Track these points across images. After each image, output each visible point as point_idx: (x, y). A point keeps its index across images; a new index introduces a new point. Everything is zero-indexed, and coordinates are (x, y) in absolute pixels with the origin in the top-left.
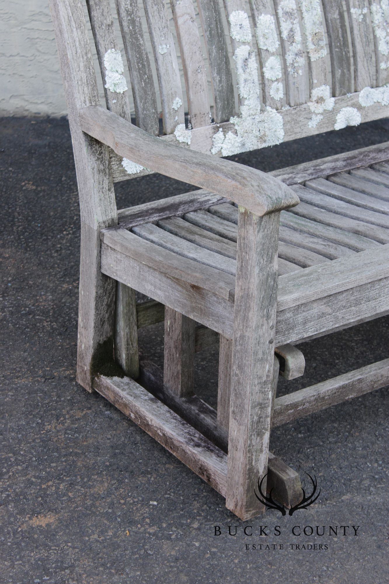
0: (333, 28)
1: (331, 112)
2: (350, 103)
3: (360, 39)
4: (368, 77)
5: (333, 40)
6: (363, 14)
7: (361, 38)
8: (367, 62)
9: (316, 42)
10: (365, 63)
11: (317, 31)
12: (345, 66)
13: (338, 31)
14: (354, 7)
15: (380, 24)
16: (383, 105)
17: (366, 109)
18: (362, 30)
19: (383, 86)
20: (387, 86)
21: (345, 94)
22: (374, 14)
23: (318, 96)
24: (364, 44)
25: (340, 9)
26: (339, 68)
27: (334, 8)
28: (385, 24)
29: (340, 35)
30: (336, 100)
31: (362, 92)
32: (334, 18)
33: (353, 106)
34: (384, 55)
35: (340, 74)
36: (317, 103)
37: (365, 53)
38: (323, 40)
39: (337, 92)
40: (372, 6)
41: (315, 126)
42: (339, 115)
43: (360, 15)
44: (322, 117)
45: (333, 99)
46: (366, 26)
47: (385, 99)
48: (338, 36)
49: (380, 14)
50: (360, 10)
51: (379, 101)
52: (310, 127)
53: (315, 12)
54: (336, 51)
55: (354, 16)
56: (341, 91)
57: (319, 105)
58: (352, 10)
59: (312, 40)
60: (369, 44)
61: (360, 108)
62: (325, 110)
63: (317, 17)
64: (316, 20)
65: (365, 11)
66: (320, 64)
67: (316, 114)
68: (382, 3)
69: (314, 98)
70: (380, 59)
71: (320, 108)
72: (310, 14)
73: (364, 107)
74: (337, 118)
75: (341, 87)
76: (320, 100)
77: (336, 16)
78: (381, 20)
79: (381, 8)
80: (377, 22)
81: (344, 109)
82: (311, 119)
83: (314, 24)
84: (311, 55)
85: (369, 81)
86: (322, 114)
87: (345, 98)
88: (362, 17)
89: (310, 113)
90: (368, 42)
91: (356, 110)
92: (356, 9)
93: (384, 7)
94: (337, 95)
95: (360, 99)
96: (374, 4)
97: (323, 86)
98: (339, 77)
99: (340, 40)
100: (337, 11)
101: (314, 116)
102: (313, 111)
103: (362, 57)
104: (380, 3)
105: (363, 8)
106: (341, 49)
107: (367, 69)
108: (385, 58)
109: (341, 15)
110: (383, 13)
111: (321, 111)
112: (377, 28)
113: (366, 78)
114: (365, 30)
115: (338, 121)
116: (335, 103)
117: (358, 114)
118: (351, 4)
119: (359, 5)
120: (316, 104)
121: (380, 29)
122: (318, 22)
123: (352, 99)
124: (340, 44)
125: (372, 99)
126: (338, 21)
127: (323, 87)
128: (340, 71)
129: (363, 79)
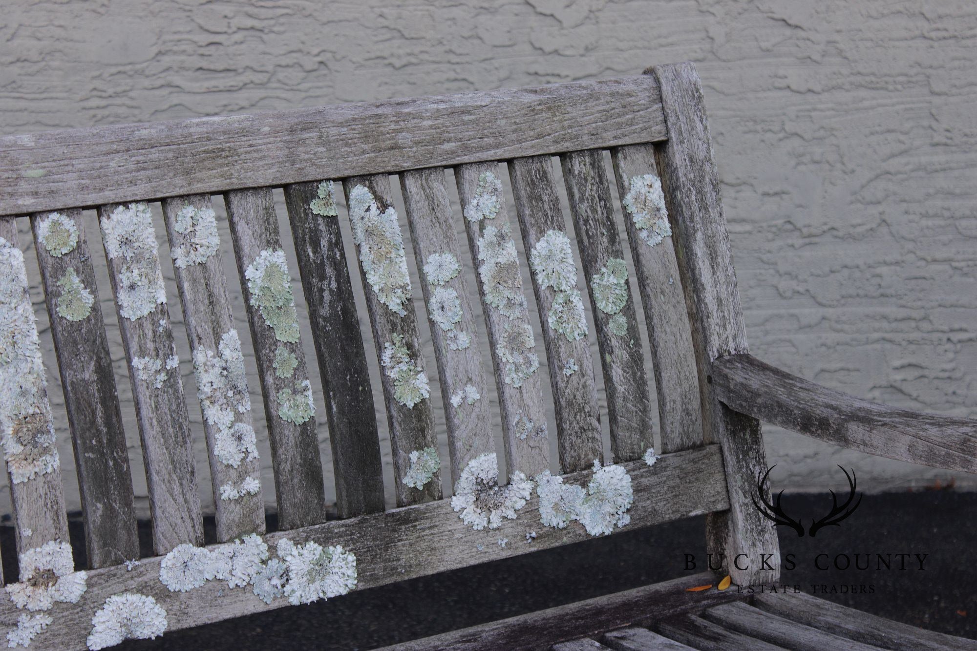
0: (78, 403)
1: (76, 605)
2: (133, 584)
3: (157, 428)
4: (188, 521)
5: (78, 434)
6: (167, 372)
7: (162, 427)
8: (181, 484)
9: (27, 438)
10: (176, 487)
11: (31, 411)
12: (115, 494)
13: (94, 413)
14: (142, 354)
15: (218, 394)
16: (232, 585)
17: (183, 596)
18: (165, 408)
19: (231, 540)
20: (243, 542)
21: (119, 562)
22: (201, 369)
23: (37, 569)
24: (171, 441)
25: (99, 359)
26: (98, 500)
27: (84, 357)
28: (230, 393)
29: (99, 420)
30: (90, 578)
31: (170, 555)
32: (83, 380)
33: (142, 590)
34: (229, 466)
35: (100, 512)
36: (34, 585)
37: (173, 461)
38: (49, 432)
39: (97, 557)
40: (195, 352)
41: (27, 642)
42: (99, 613)
43: (158, 372)
44: (49, 620)
45: (83, 574)
46: (178, 398)
47: (238, 573)
48: (93, 422)
49: (218, 370)
50: (159, 362)
51: (220, 576)
52: (12, 644)
53: (25, 367)
54: (87, 460)
55: (142, 376)
56: (107, 555)
57: (40, 590)
58: (136, 362)
59: (16, 432)
60: (185, 442)
61: (163, 595)
62: (57, 603)
63: (31, 378)
64: (28, 386)
65: (173, 363)
66: (42, 491)
67: (32, 614)
68: (221, 347)
69: (26, 574)
70: (220, 476)
71: (43, 598)
72: (12, 370)
73: (178, 593)
74: (95, 621)
75: (105, 545)
76: (47, 577)
77: (89, 374)
78: (219, 383)
79: (220, 355)
80: (207, 389)
81: (114, 598)
82: (16, 624)
83: (24, 393)
84: (13, 469)
85: (191, 529)
86: (49, 612)
87: (119, 573)
88: (163, 376)
89: (13, 609)
90: (182, 437)
91: (151, 599)
92: (147, 359)
93: (227, 353)
94: (96, 565)
95: (163, 572)
96: (201, 348)
97: (52, 543)
98: (98, 521)
99: (99, 432)
100: (93, 363)
101: (24, 618)
102: (20, 606)
103: (164, 472)
104: (217, 344)
105: (167, 356)
106: (103, 455)
107: (181, 500)
108: (233, 474)
109: (105, 375)
110: (224, 369)
111: (46, 604)
112: (207, 403)
113: (179, 522)
114: (174, 407)
115: (98, 628)
116: (89, 584)
117: (158, 609)
118: (134, 347)
119: (157, 350)
120: (30, 588)
121: (217, 406)
122: (34, 390)
123: (141, 574)
124: (100, 441)
125: (201, 572)
126: (94, 388)
127: (52, 546)
128: (100, 505)
129: (174, 526)
